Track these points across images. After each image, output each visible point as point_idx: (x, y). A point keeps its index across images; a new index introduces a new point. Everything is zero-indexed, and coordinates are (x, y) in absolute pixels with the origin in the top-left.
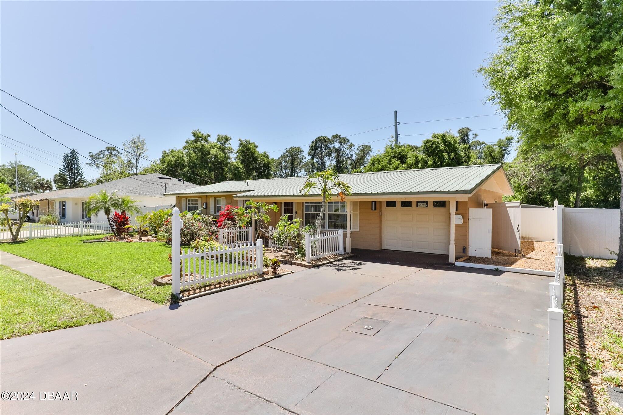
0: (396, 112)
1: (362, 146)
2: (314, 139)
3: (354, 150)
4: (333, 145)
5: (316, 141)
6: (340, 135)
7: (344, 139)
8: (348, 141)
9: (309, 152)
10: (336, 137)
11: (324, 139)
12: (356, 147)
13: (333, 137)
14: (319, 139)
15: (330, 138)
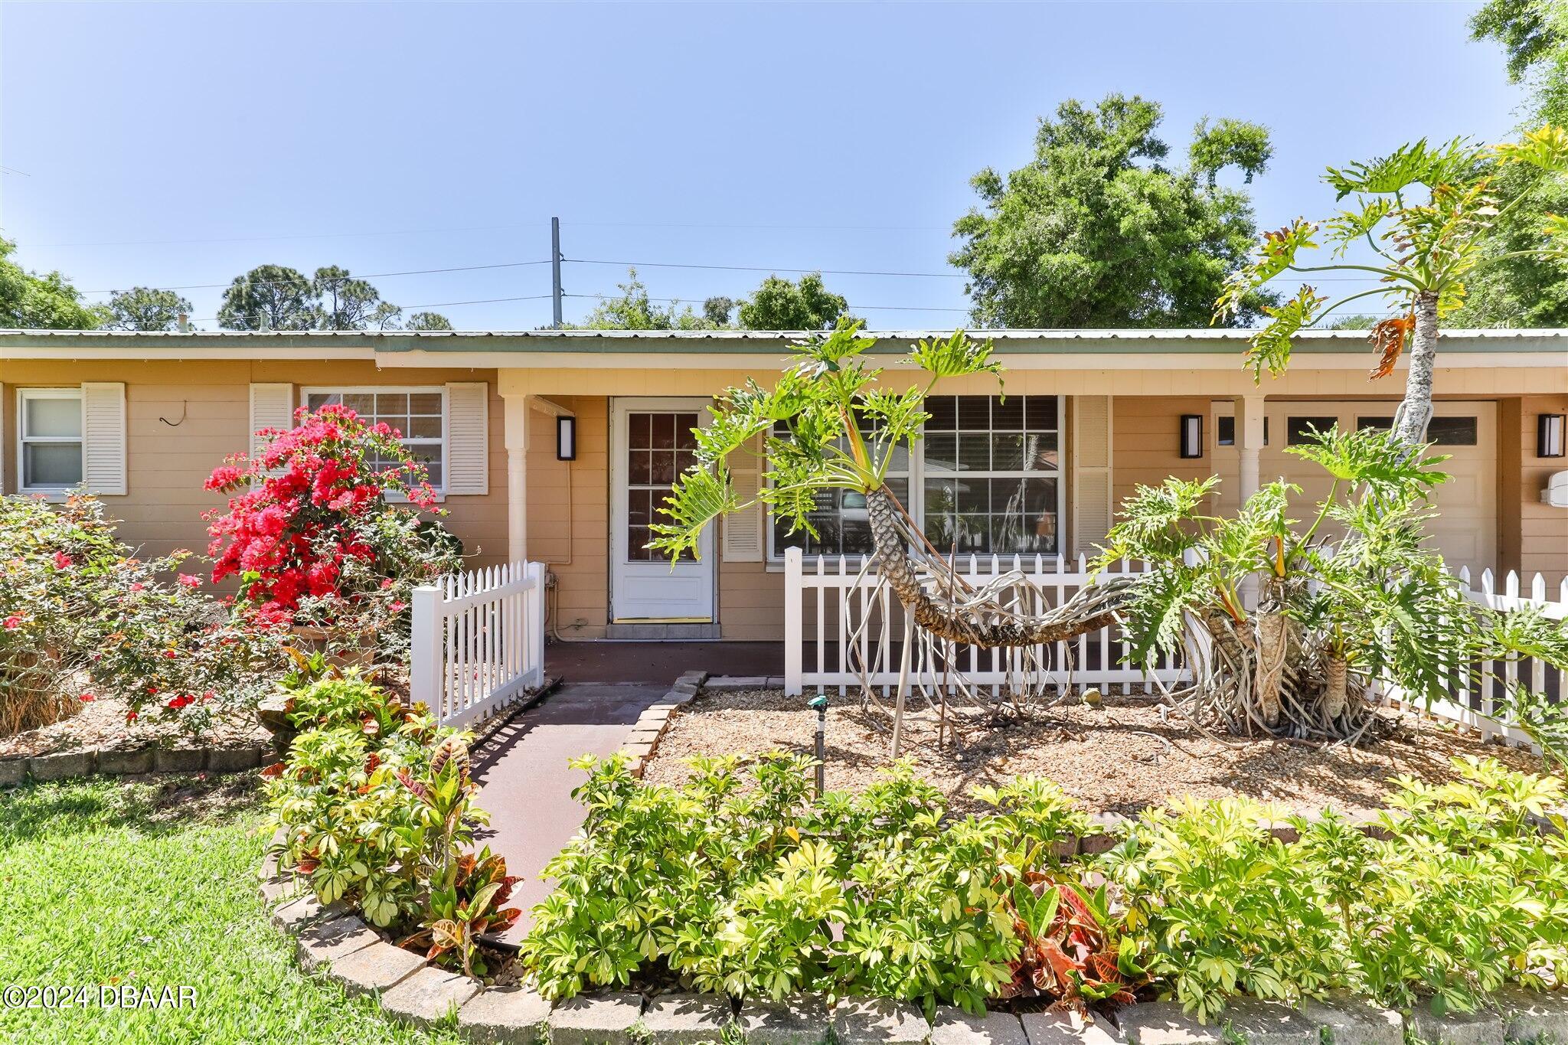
0: (555, 221)
1: (426, 315)
2: (244, 272)
3: (398, 324)
4: (315, 302)
5: (254, 277)
6: (346, 273)
7: (362, 286)
8: (375, 294)
9: (222, 314)
10: (332, 278)
11: (287, 277)
12: (406, 316)
13: (322, 274)
14: (268, 273)
15: (310, 277)
